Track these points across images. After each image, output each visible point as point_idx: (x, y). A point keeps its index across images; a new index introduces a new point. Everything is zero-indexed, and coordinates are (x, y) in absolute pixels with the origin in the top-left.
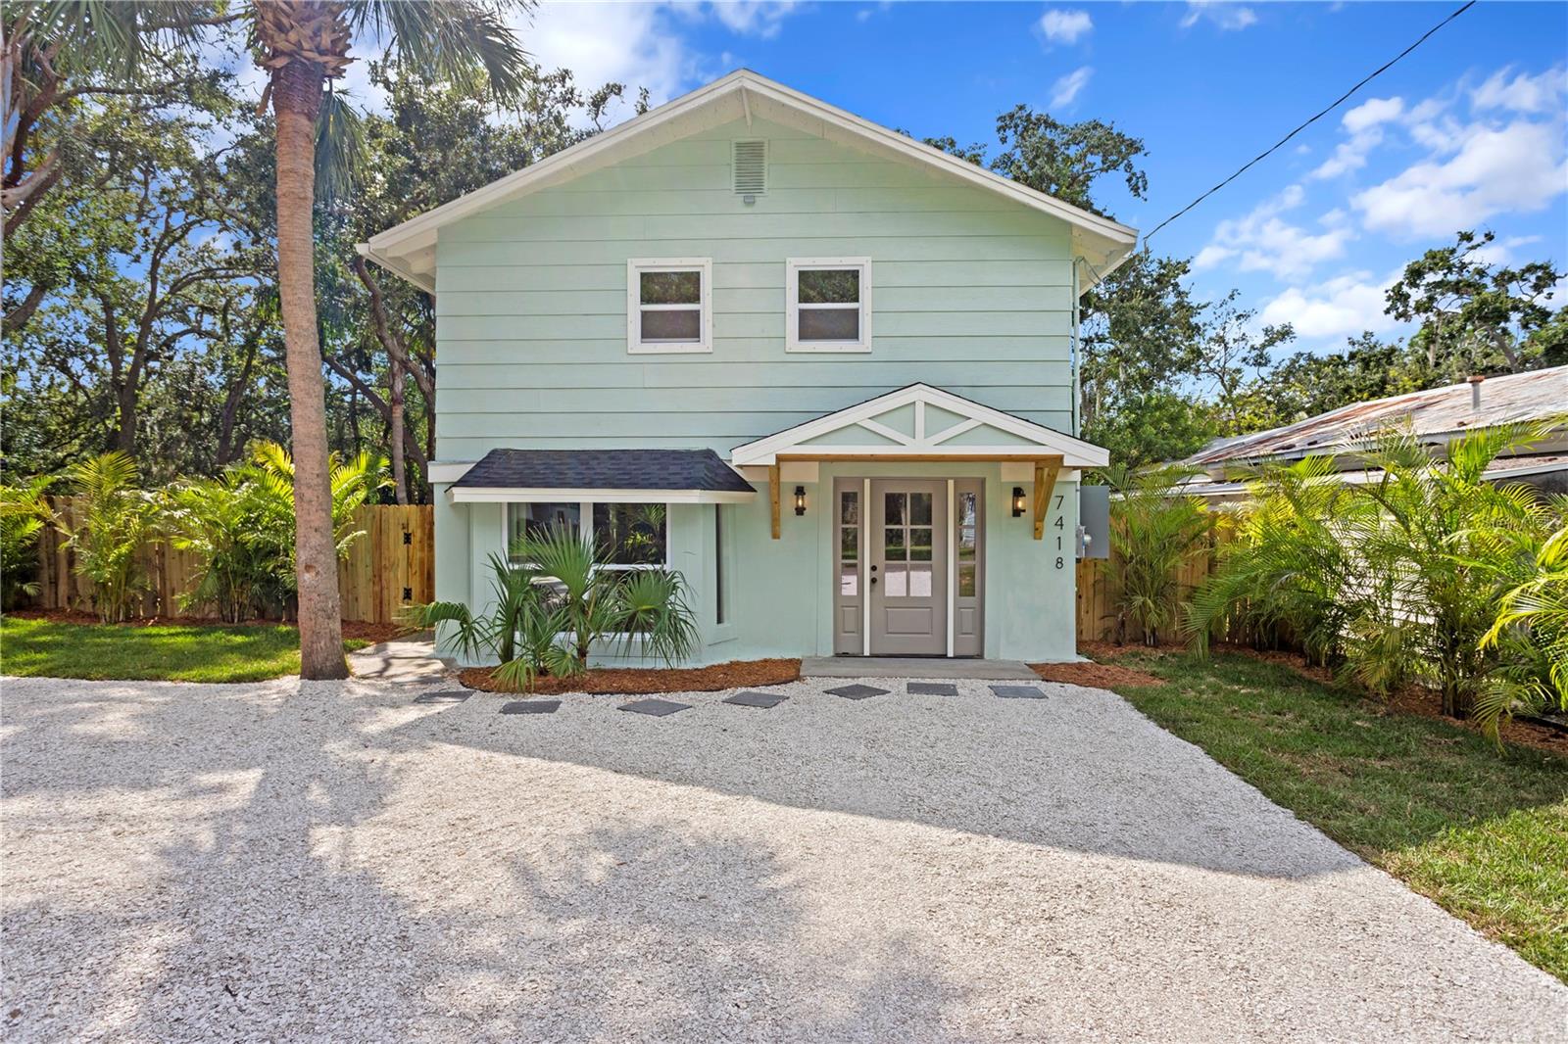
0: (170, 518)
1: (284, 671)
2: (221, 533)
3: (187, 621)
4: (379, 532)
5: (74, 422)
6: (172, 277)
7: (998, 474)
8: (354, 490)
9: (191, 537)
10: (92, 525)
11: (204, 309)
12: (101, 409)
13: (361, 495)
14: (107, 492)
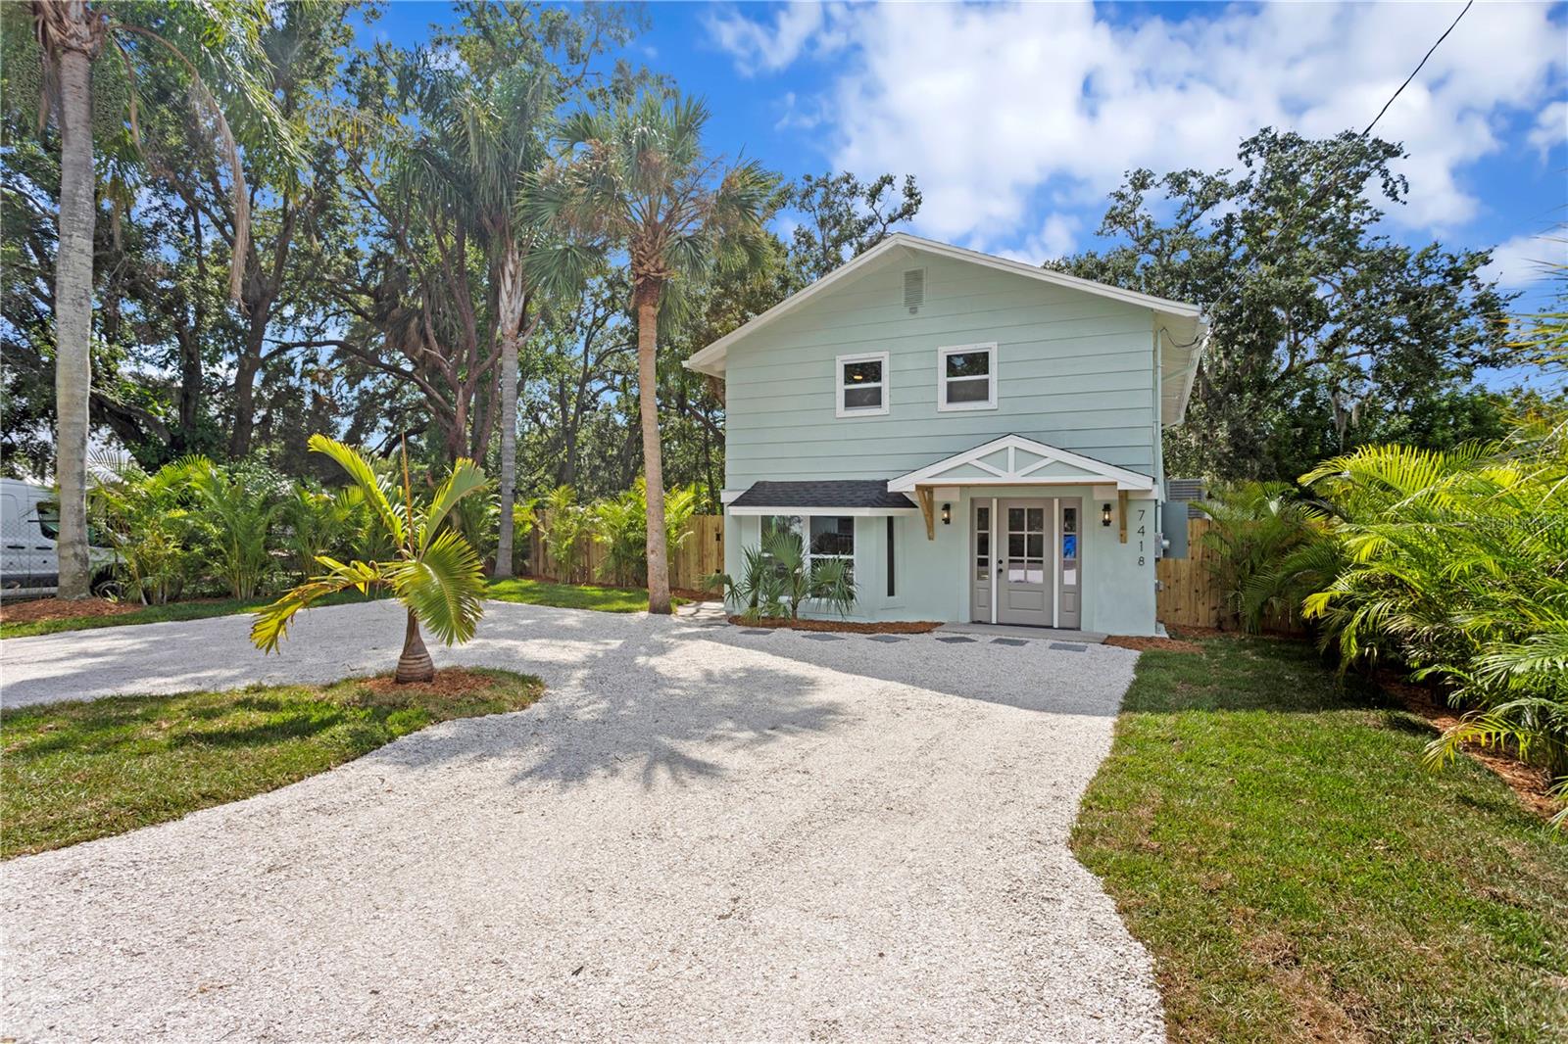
0: (592, 523)
1: (641, 609)
2: (617, 532)
3: (600, 584)
4: (702, 532)
5: (541, 456)
6: (597, 350)
7: (1092, 494)
8: (688, 506)
9: (602, 535)
10: (555, 527)
11: (615, 372)
12: (555, 445)
13: (691, 509)
14: (562, 508)
